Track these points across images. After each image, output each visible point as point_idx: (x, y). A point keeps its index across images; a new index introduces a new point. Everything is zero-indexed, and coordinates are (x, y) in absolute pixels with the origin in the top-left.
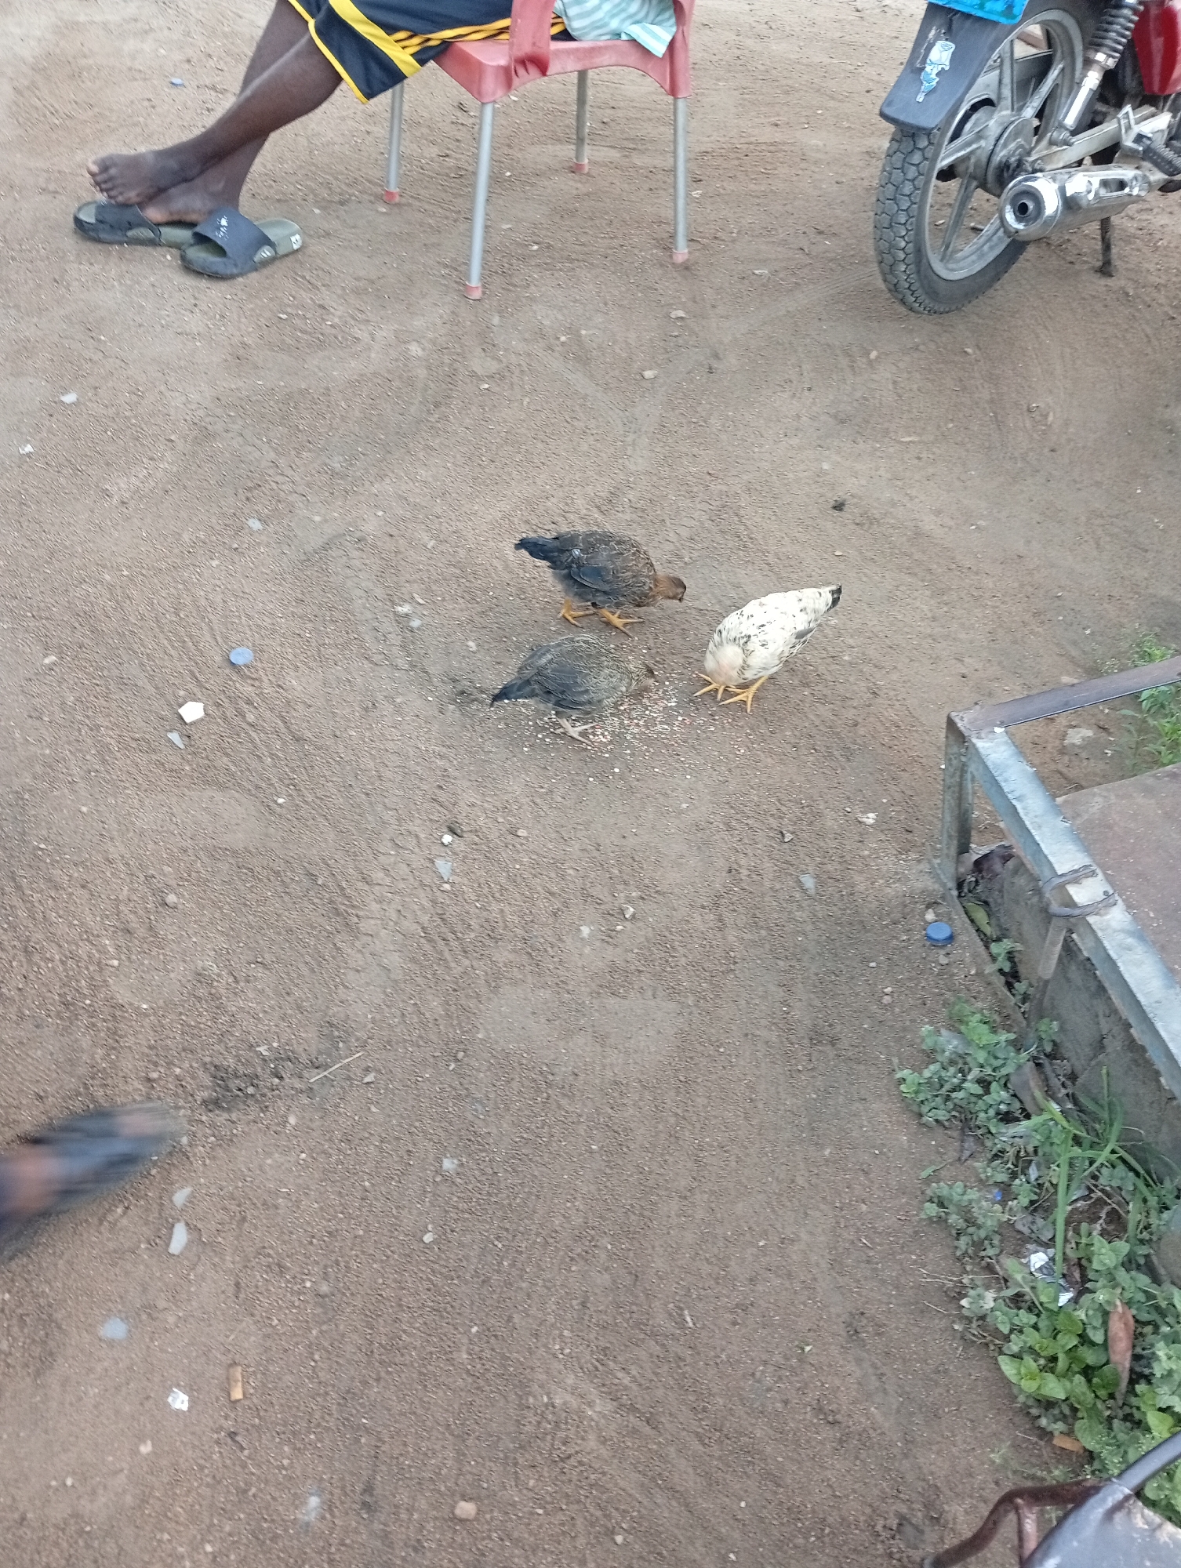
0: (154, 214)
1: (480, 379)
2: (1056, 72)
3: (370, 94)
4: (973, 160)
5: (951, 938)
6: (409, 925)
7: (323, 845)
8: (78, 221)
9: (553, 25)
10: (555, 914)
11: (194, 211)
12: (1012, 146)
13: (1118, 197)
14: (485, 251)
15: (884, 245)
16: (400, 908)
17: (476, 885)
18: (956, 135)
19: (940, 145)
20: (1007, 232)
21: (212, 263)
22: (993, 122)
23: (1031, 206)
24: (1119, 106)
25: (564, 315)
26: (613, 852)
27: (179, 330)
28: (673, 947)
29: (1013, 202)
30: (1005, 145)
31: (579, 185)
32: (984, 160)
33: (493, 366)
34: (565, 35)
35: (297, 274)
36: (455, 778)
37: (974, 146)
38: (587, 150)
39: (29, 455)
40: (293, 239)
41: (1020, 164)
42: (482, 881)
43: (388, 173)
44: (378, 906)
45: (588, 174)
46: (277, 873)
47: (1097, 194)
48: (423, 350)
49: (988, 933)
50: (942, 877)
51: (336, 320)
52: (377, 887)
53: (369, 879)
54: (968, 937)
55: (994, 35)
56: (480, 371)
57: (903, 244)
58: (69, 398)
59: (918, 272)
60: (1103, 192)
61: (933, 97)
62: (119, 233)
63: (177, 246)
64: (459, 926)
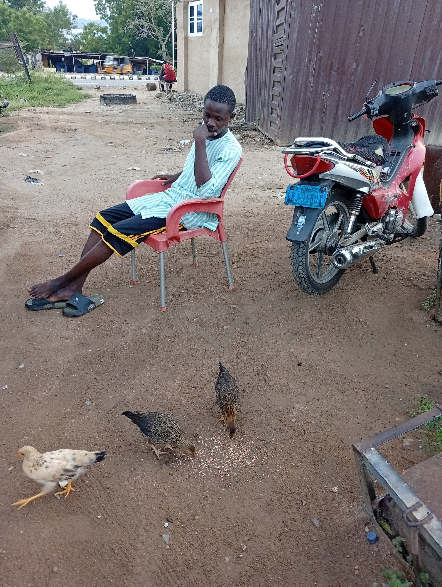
0: (52, 299)
1: (168, 337)
2: (341, 217)
3: (123, 254)
4: (320, 247)
5: (377, 539)
6: (154, 567)
7: (116, 535)
8: (27, 306)
9: (179, 227)
10: (214, 553)
11: (66, 296)
12: (332, 241)
13: (371, 251)
14: (166, 295)
15: (296, 277)
16: (149, 559)
17: (180, 544)
18: (313, 240)
19: (308, 245)
20: (337, 268)
21: (73, 312)
22: (324, 235)
23: (342, 259)
24: (365, 223)
25: (195, 312)
26: (235, 520)
27: (61, 337)
28: (265, 561)
29: (336, 258)
30: (330, 241)
31: (196, 270)
32: (324, 246)
33: (172, 332)
34: (184, 229)
35: (102, 311)
36: (168, 496)
37: (320, 243)
38: (197, 259)
39: (6, 389)
40: (101, 301)
41: (336, 245)
42: (182, 542)
43: (132, 275)
44: (140, 560)
45: (198, 266)
46: (98, 550)
47: (363, 251)
48: (147, 330)
49: (391, 534)
50: (368, 511)
51: (117, 325)
52: (139, 551)
53: (136, 548)
54: (384, 537)
55: (317, 212)
56: (167, 335)
57: (303, 276)
58: (21, 366)
59: (310, 283)
60: (365, 251)
61: (302, 232)
62: (41, 307)
63: (61, 308)
64: (174, 565)
